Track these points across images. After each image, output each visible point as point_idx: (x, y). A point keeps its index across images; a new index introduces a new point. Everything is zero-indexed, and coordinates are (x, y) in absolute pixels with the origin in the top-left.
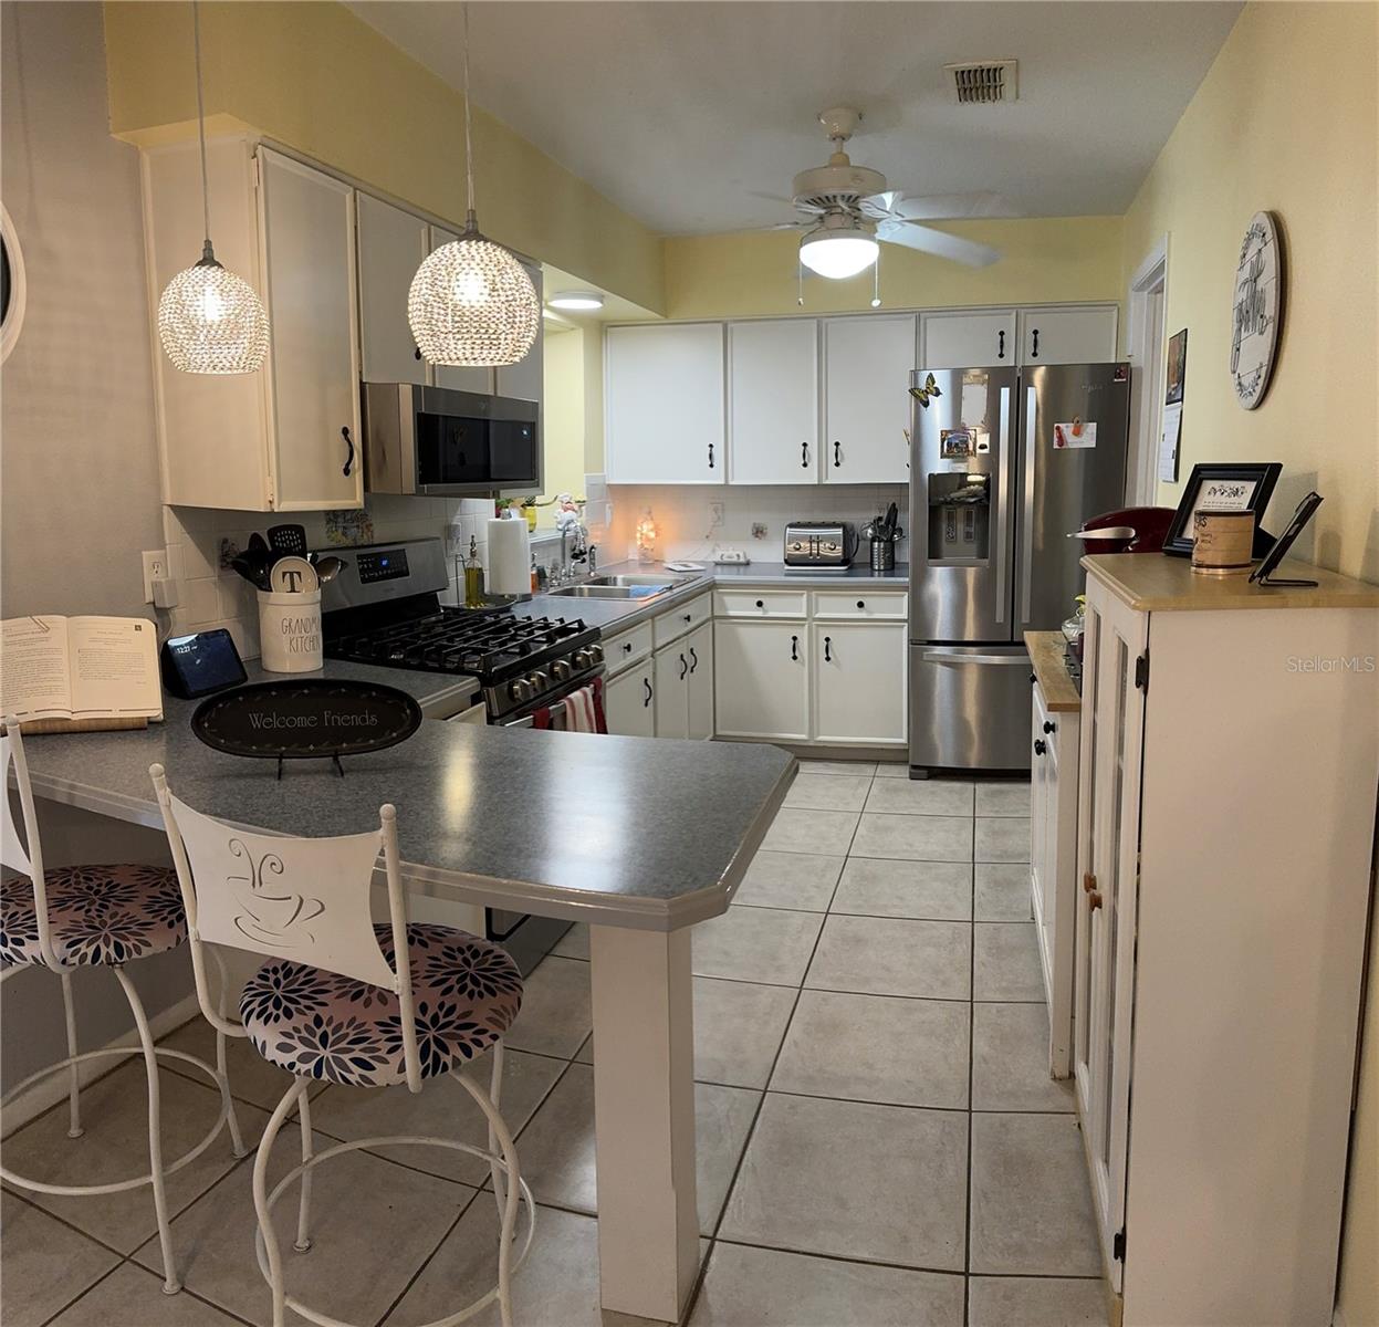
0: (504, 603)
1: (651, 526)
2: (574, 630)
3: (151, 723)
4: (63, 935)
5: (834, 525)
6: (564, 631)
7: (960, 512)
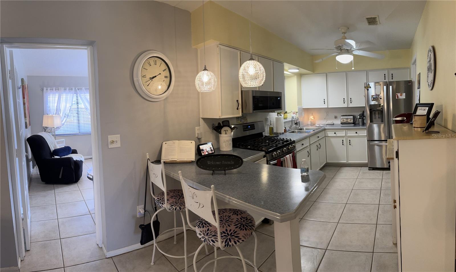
0: (277, 134)
1: (313, 117)
2: (289, 141)
3: (192, 162)
4: (170, 204)
5: (351, 116)
6: (287, 141)
7: (377, 113)
